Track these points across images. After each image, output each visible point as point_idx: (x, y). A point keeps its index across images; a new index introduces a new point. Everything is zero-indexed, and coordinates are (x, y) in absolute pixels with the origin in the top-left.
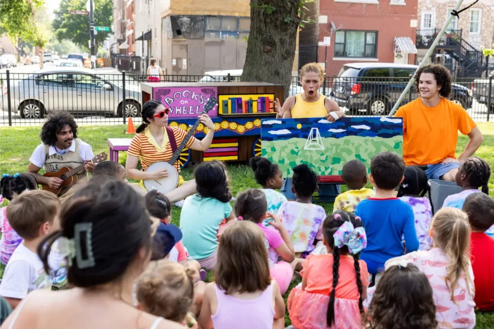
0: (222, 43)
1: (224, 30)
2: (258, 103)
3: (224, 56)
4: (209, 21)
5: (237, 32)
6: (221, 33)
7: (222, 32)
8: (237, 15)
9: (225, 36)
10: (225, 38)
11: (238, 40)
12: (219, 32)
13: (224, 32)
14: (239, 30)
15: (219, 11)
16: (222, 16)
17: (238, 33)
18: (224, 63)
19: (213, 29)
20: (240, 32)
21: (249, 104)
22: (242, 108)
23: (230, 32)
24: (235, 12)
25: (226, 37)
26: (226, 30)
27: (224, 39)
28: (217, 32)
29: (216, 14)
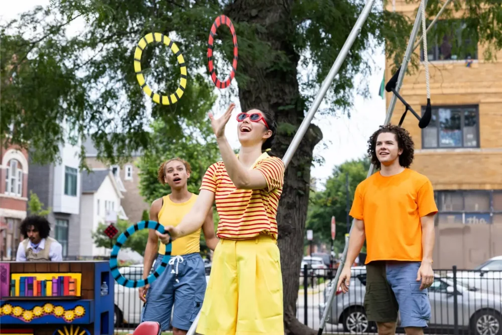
0: (465, 230)
1: (468, 211)
2: (53, 283)
3: (470, 251)
4: (445, 199)
5: (488, 213)
6: (464, 215)
7: (467, 214)
8: (488, 187)
9: (470, 219)
10: (470, 222)
11: (492, 226)
12: (461, 214)
13: (469, 214)
14: (493, 211)
15: (460, 184)
16: (465, 191)
17: (491, 215)
18: (470, 261)
19: (451, 210)
20: (494, 213)
21: (43, 284)
22: (32, 289)
23: (478, 214)
24: (484, 183)
25: (472, 222)
26: (472, 211)
27: (470, 224)
28: (458, 214)
29: (455, 187)
